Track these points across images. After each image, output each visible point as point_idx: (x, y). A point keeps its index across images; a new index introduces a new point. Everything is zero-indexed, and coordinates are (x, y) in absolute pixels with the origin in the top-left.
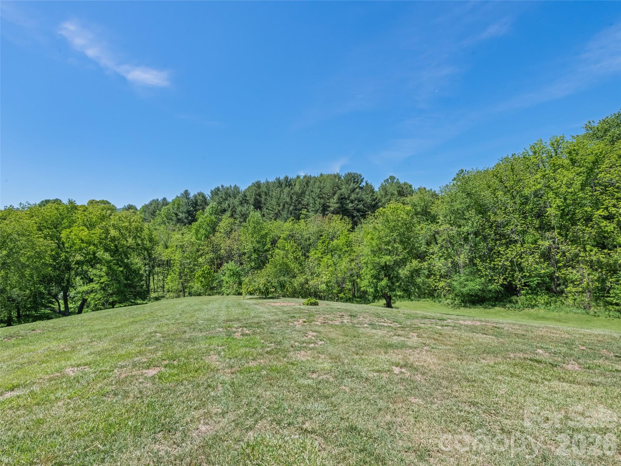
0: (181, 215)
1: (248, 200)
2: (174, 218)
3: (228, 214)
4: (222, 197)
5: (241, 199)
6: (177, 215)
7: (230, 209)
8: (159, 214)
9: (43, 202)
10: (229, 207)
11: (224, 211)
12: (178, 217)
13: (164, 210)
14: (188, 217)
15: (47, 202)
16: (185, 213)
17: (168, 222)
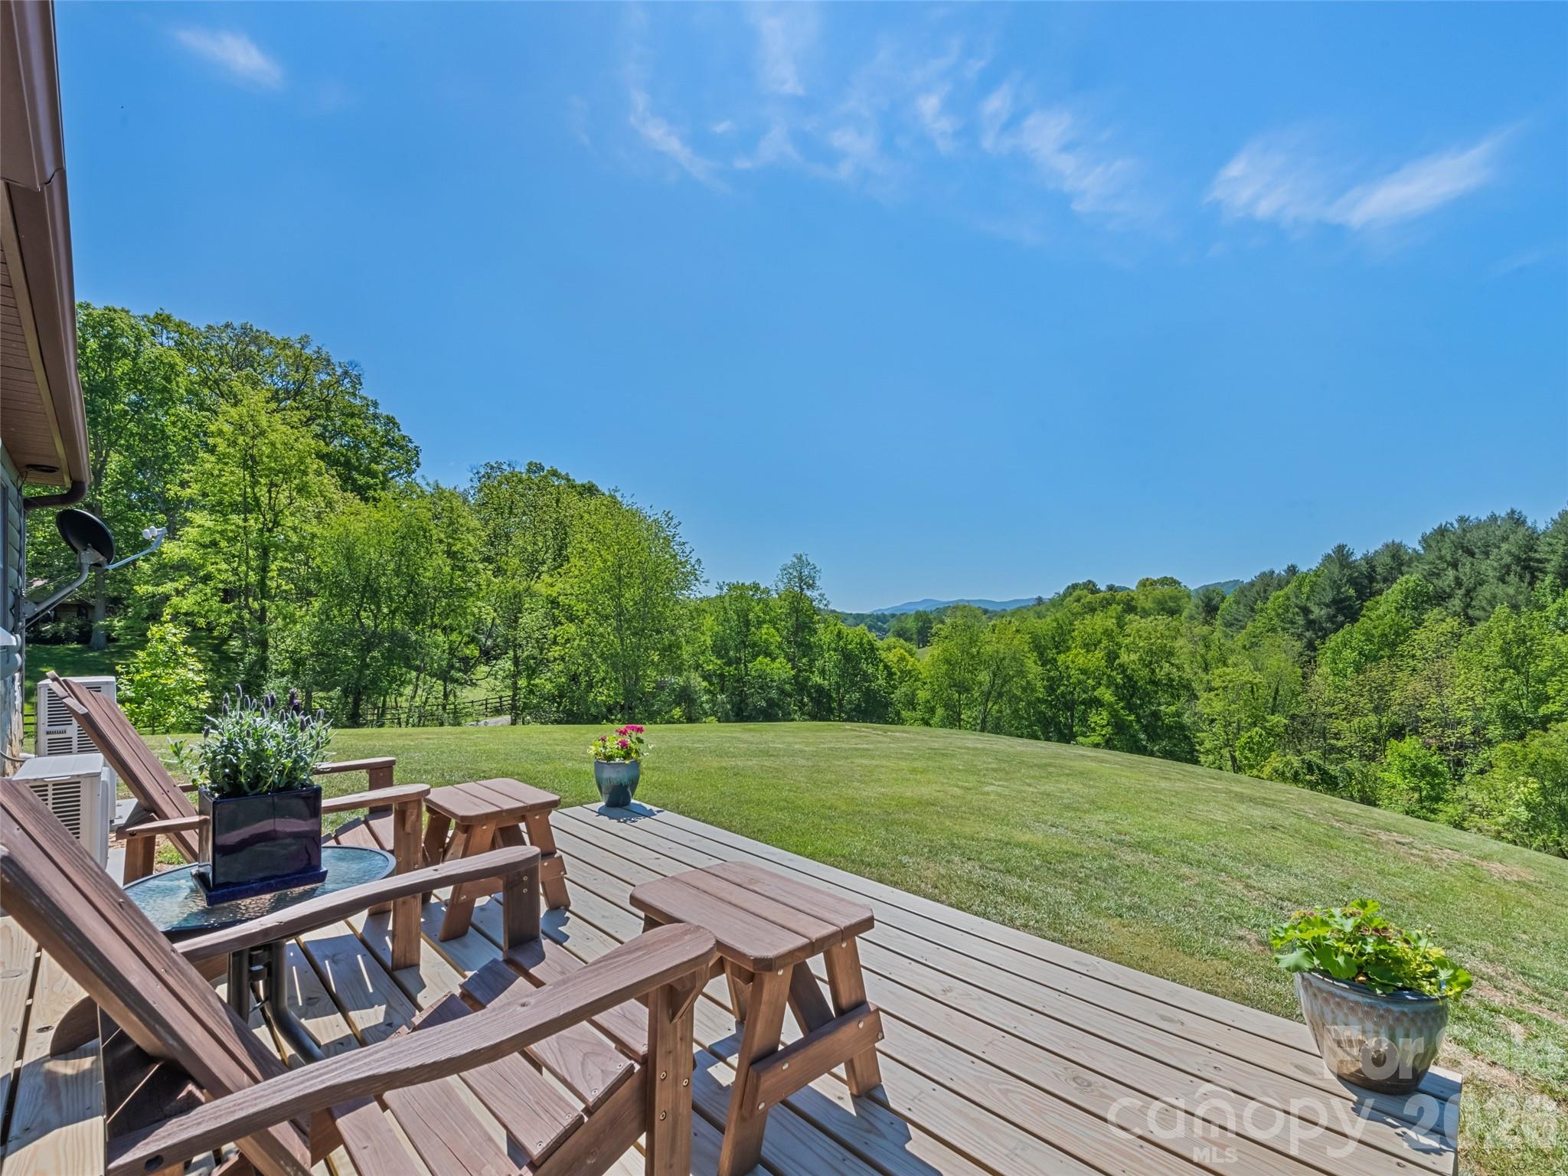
0: (1317, 612)
1: (1540, 561)
2: (1300, 620)
3: (1456, 603)
4: (1441, 558)
5: (1508, 559)
6: (1306, 611)
7: (1461, 592)
8: (1262, 610)
9: (1068, 587)
10: (1459, 583)
11: (1441, 598)
12: (1311, 617)
13: (1277, 597)
14: (1335, 616)
15: (1075, 587)
16: (1327, 606)
17: (1284, 629)
